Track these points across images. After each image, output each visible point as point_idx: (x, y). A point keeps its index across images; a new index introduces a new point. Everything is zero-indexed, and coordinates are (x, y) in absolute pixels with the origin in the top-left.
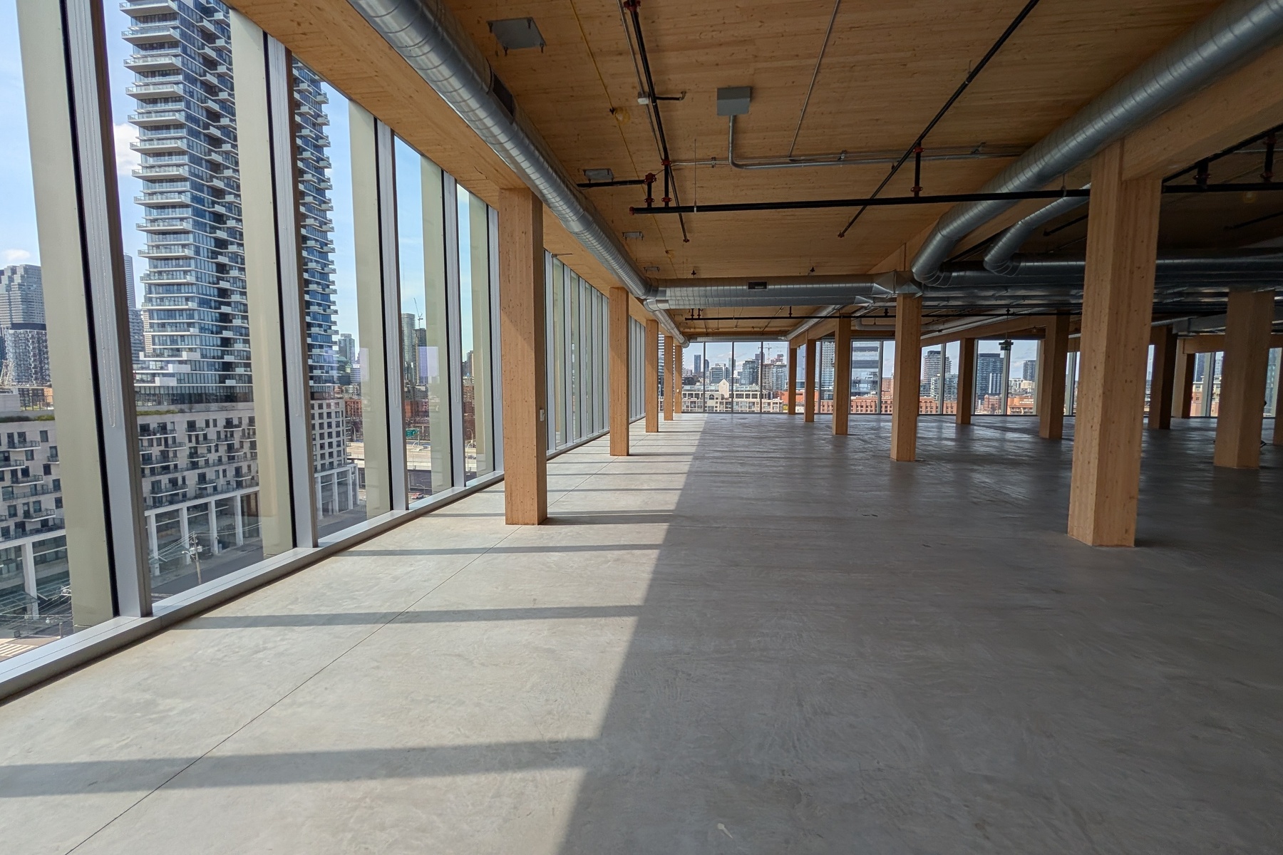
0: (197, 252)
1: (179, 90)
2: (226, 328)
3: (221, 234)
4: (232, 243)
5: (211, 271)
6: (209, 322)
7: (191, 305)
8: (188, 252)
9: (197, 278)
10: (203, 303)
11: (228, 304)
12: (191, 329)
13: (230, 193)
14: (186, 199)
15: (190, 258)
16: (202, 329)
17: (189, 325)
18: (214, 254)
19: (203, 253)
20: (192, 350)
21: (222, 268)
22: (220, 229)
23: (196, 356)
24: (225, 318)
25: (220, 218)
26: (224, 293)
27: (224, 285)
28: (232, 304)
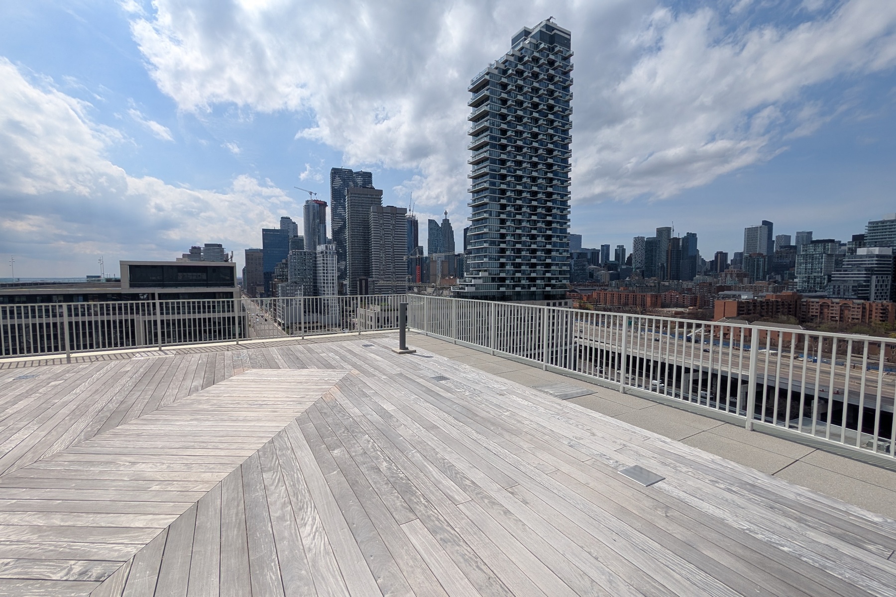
0: (490, 215)
1: (487, 124)
2: (503, 257)
3: (503, 201)
4: (509, 205)
5: (496, 224)
6: (495, 254)
7: (485, 245)
8: (486, 215)
9: (489, 229)
10: (492, 243)
11: (504, 242)
12: (485, 259)
13: (509, 175)
14: (486, 185)
15: (487, 218)
16: (490, 259)
17: (485, 256)
18: (500, 213)
19: (494, 214)
20: (485, 271)
21: (503, 221)
22: (503, 198)
23: (486, 274)
24: (503, 251)
25: (503, 192)
26: (503, 236)
27: (503, 231)
28: (507, 242)
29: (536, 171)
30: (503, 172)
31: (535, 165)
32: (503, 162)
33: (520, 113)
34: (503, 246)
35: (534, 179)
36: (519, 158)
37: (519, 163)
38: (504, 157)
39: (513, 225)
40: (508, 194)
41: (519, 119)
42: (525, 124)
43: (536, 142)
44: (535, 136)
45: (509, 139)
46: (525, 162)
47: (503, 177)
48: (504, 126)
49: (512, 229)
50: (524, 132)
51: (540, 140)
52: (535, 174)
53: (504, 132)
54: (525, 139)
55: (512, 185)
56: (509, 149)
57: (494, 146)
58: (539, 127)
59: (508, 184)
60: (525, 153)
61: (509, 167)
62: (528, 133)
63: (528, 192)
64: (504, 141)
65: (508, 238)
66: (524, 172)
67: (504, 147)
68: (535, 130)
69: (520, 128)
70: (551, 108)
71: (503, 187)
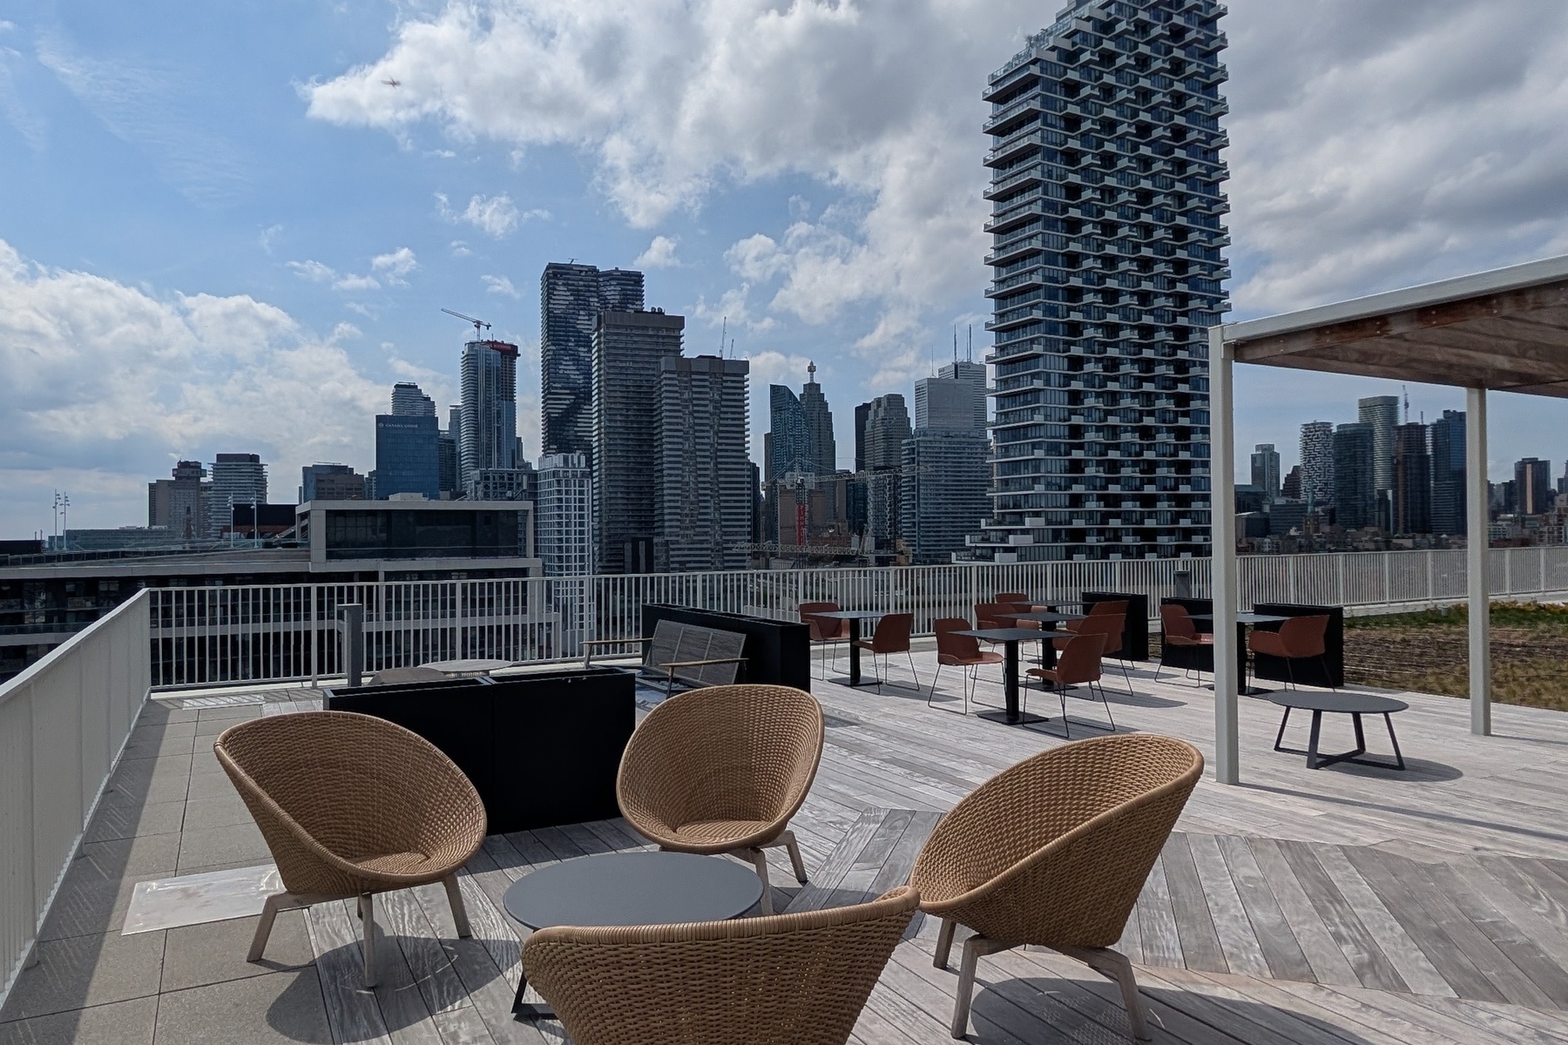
4: (1089, 360)
7: (1039, 454)
8: (1038, 384)
9: (1046, 416)
10: (1053, 449)
11: (1080, 447)
12: (1037, 486)
13: (1089, 291)
15: (1040, 390)
16: (1049, 485)
18: (1068, 379)
19: (1054, 380)
20: (1037, 514)
21: (1075, 397)
22: (1074, 343)
23: (1040, 522)
24: (1076, 466)
25: (1075, 329)
26: (1076, 431)
27: (1077, 420)
28: (1086, 447)
29: (1150, 279)
30: (1076, 282)
31: (1146, 264)
32: (1073, 260)
33: (1110, 147)
34: (1077, 454)
35: (1145, 297)
36: (1111, 250)
37: (1110, 261)
38: (1075, 247)
39: (1101, 406)
40: (1089, 333)
41: (1109, 160)
42: (1122, 171)
43: (1147, 211)
44: (1145, 197)
45: (1085, 206)
46: (1123, 259)
47: (1074, 294)
48: (1074, 179)
49: (1096, 415)
50: (1120, 191)
51: (1156, 207)
52: (1147, 286)
53: (1073, 191)
54: (1122, 205)
55: (1094, 313)
56: (1087, 229)
57: (1050, 224)
58: (1152, 177)
59: (1086, 310)
60: (1124, 238)
61: (1088, 271)
62: (1131, 192)
63: (1133, 327)
64: (1074, 213)
65: (1090, 436)
66: (1122, 282)
67: (1073, 226)
68: (1146, 184)
69: (1110, 181)
70: (1179, 133)
71: (1076, 317)
